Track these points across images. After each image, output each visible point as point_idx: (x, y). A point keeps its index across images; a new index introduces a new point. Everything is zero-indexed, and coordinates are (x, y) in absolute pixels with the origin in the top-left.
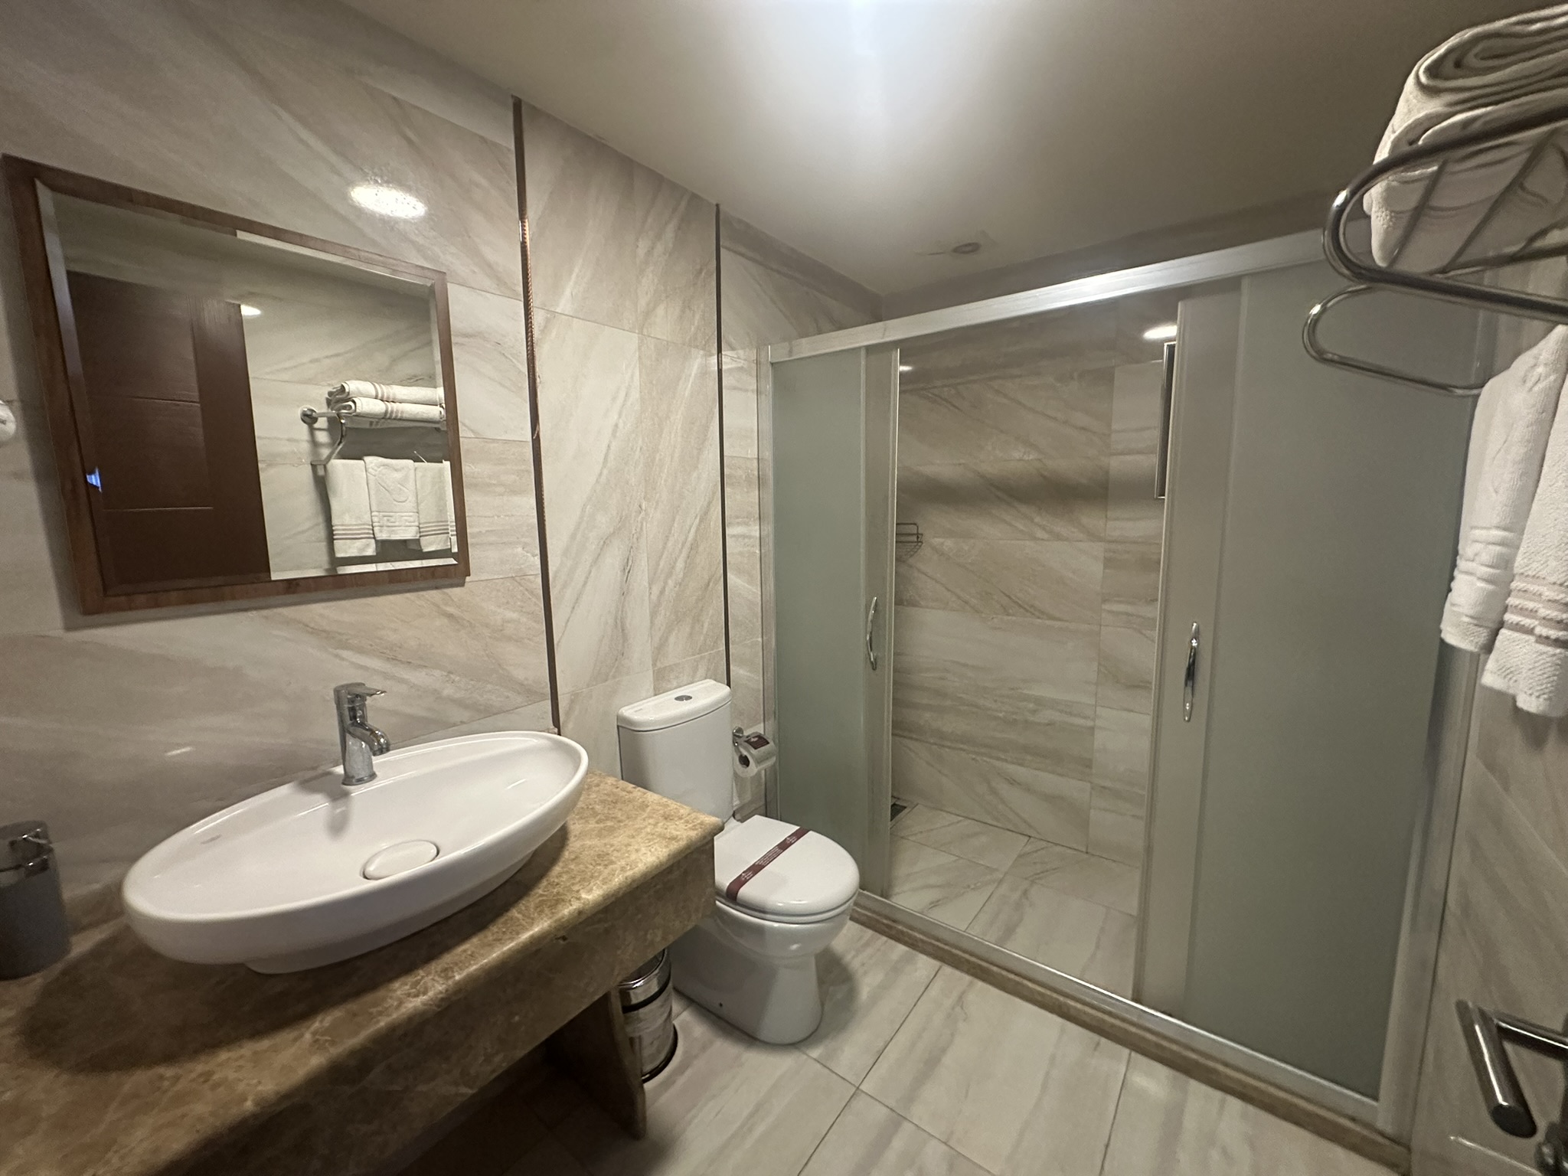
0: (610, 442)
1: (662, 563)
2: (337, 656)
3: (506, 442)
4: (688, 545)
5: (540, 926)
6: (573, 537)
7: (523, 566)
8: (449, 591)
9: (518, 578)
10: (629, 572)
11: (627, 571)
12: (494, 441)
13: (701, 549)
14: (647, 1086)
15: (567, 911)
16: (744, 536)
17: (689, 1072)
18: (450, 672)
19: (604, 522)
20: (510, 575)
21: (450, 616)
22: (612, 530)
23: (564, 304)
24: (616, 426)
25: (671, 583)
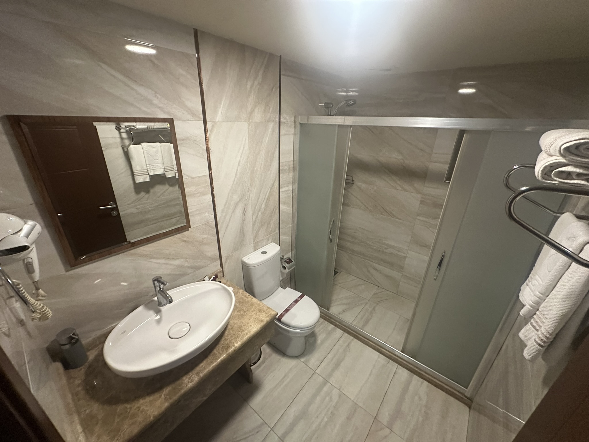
0: (238, 168)
1: (257, 207)
2: (150, 262)
3: (200, 177)
4: (266, 199)
5: (223, 357)
6: (225, 205)
7: (208, 219)
8: (183, 233)
9: (207, 224)
10: (245, 213)
11: (244, 213)
12: (195, 177)
13: (271, 199)
14: (252, 367)
15: (231, 350)
16: (287, 191)
17: (265, 364)
18: (186, 259)
19: (236, 198)
20: (204, 223)
21: (185, 241)
22: (239, 200)
23: (219, 118)
24: (240, 161)
25: (260, 213)
